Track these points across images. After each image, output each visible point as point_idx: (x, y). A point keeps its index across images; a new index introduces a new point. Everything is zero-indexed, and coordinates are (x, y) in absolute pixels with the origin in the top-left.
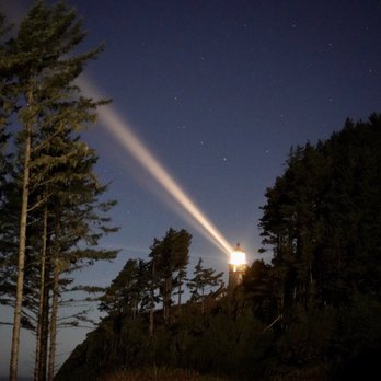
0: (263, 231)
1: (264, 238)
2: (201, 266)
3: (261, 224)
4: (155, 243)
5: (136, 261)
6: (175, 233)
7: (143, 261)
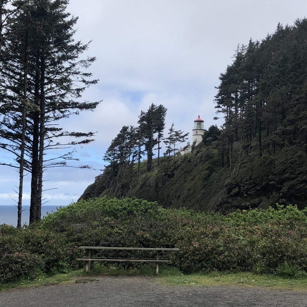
0: (216, 105)
1: (217, 109)
2: (173, 128)
3: (215, 99)
4: (142, 114)
5: (128, 127)
6: (155, 107)
7: (133, 127)
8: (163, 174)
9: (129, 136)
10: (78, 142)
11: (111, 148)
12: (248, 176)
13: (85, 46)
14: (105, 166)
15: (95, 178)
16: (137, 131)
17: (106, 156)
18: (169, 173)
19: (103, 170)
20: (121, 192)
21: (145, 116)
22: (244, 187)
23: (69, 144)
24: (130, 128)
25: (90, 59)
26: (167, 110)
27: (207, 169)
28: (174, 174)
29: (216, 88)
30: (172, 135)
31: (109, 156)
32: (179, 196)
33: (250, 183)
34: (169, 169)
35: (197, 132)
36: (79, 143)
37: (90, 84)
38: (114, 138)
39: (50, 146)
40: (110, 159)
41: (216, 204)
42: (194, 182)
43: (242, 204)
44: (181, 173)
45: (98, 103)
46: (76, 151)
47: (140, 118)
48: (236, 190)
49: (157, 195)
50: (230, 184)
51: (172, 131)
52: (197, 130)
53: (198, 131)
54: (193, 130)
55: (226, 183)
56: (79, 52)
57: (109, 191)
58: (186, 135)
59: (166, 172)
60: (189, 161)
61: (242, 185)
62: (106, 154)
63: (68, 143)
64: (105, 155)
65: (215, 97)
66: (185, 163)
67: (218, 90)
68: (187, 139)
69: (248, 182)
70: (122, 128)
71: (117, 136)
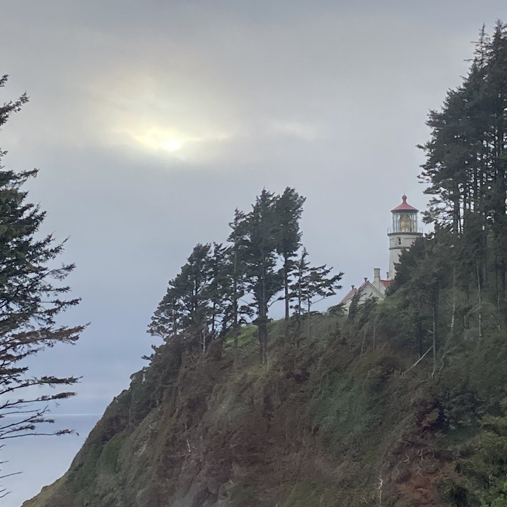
2: (306, 262)
3: (423, 174)
4: (237, 219)
5: (209, 247)
6: (271, 199)
7: (221, 245)
8: (282, 374)
9: (211, 270)
10: (52, 396)
11: (168, 303)
12: (459, 385)
13: (58, 248)
14: (154, 347)
15: (131, 377)
16: (231, 258)
17: (154, 324)
18: (298, 372)
19: (148, 359)
20: (188, 416)
21: (248, 222)
22: (449, 409)
23: (38, 400)
24: (213, 248)
25: (66, 267)
26: (304, 199)
27: (380, 364)
28: (308, 375)
29: (420, 147)
30: (303, 278)
31: (164, 324)
32: (317, 429)
33: (462, 401)
34: (297, 362)
35: (400, 240)
36: (54, 398)
37: (67, 306)
38: (174, 277)
39: (9, 405)
40: (165, 331)
41: (392, 450)
42: (349, 394)
43: (448, 449)
44: (323, 374)
45: (82, 328)
46: (48, 410)
47: (234, 228)
48: (433, 416)
49: (269, 426)
50: (423, 403)
51: (303, 269)
52: (400, 234)
53: (402, 237)
54: (390, 235)
55: (412, 401)
56: (48, 257)
57: (161, 413)
58: (337, 278)
59: (288, 370)
60: (343, 343)
61: (447, 405)
62: (155, 318)
63: (36, 399)
64: (151, 322)
65: (423, 166)
66: (334, 348)
67: (427, 151)
68: (340, 287)
69: (457, 399)
70: (192, 251)
71: (180, 272)
